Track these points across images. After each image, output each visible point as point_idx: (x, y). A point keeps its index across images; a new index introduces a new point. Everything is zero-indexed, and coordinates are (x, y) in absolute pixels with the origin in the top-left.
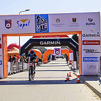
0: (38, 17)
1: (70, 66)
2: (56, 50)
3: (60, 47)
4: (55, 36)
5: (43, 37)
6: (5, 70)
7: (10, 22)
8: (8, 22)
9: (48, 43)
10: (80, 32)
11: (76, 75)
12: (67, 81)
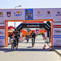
1: (45, 40)
3: (39, 29)
4: (36, 22)
5: (29, 22)
6: (6, 42)
7: (10, 13)
8: (9, 13)
9: (32, 26)
10: (52, 20)
12: (44, 49)
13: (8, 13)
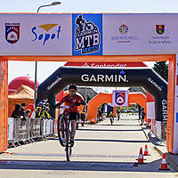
0: (80, 19)
1: (147, 131)
2: (118, 94)
3: (126, 89)
4: (115, 64)
5: (89, 64)
7: (16, 28)
8: (12, 29)
9: (100, 77)
10: (172, 58)
11: (159, 151)
12: (139, 165)
13: (8, 29)
